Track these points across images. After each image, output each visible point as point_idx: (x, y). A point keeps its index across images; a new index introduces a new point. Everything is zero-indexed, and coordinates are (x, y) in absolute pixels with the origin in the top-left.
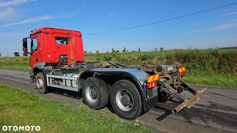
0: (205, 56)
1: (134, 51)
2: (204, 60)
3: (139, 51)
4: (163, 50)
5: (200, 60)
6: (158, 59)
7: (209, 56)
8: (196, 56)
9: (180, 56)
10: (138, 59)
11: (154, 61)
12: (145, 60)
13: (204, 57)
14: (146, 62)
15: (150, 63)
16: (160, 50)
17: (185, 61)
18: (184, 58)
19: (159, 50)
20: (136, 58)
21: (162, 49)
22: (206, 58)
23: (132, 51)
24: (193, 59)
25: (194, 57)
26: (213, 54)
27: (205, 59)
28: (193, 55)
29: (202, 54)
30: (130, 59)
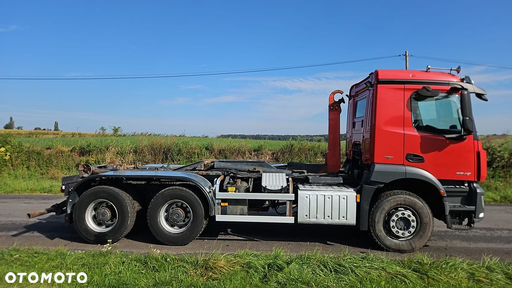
0: (196, 151)
1: (39, 129)
2: (195, 158)
3: (56, 129)
4: (119, 133)
5: (188, 157)
6: (118, 153)
7: (201, 151)
8: (184, 150)
9: (158, 149)
10: (71, 151)
11: (108, 157)
12: (89, 155)
13: (194, 153)
14: (92, 159)
15: (99, 162)
16: (112, 132)
17: (167, 157)
18: (164, 152)
19: (109, 131)
20: (66, 149)
21: (116, 130)
22: (198, 154)
23: (36, 129)
24: (178, 155)
25: (180, 152)
26: (207, 149)
27: (197, 156)
28: (178, 149)
29: (192, 148)
30: (49, 151)
